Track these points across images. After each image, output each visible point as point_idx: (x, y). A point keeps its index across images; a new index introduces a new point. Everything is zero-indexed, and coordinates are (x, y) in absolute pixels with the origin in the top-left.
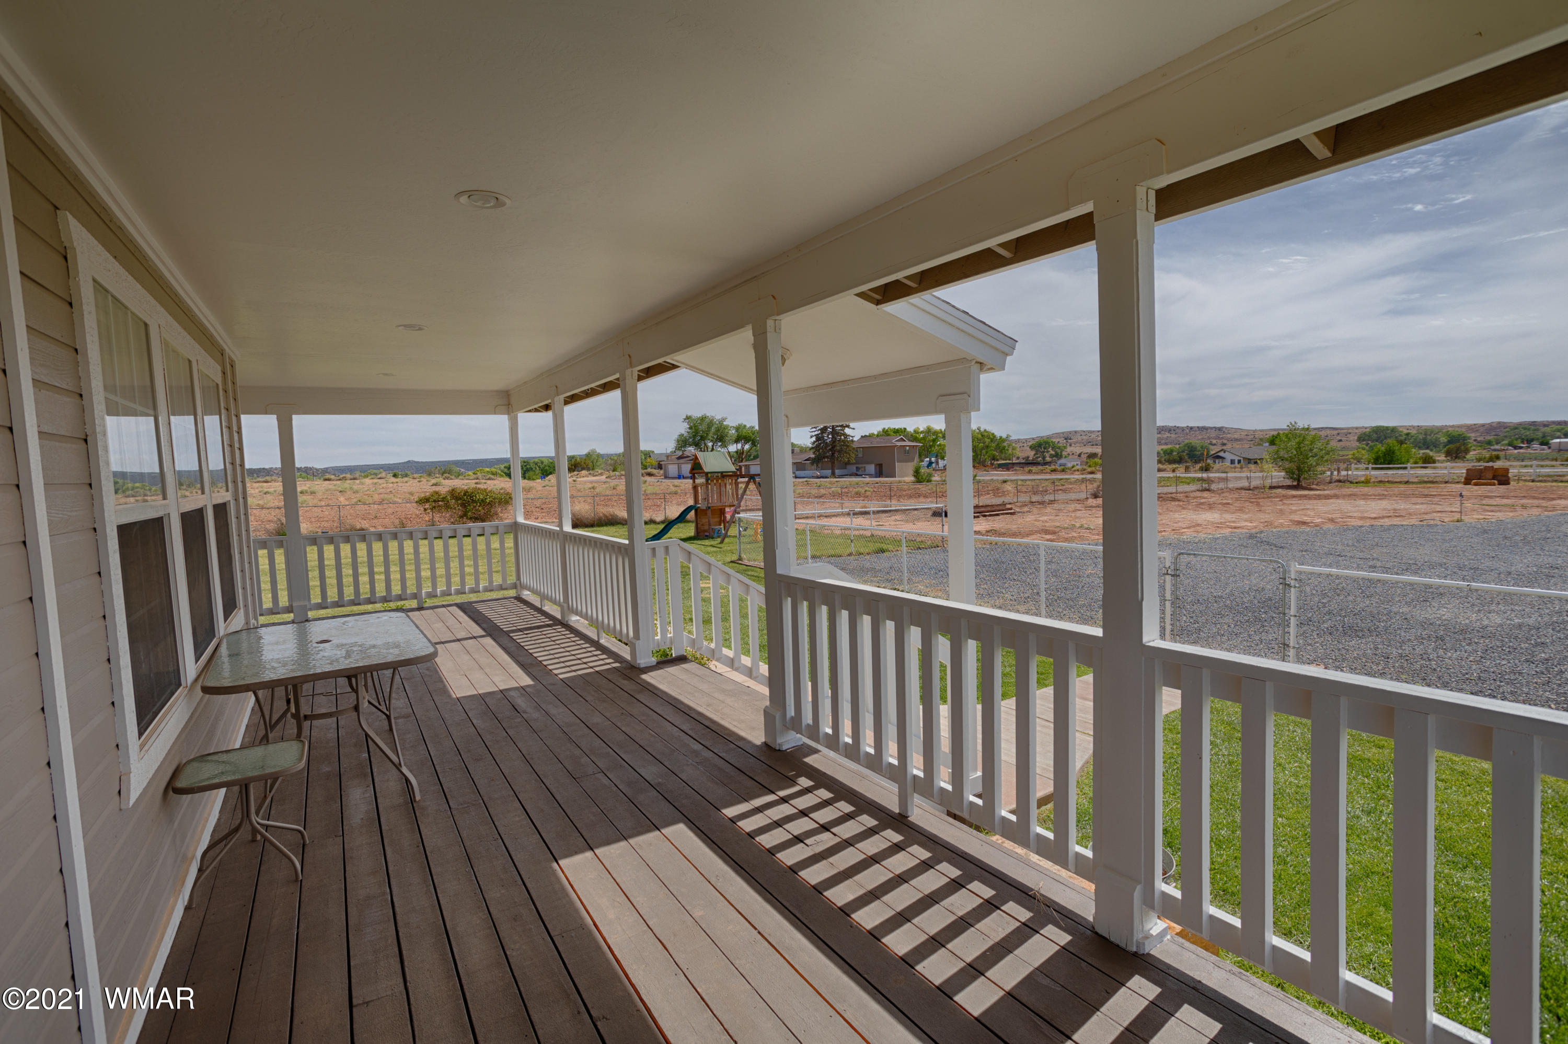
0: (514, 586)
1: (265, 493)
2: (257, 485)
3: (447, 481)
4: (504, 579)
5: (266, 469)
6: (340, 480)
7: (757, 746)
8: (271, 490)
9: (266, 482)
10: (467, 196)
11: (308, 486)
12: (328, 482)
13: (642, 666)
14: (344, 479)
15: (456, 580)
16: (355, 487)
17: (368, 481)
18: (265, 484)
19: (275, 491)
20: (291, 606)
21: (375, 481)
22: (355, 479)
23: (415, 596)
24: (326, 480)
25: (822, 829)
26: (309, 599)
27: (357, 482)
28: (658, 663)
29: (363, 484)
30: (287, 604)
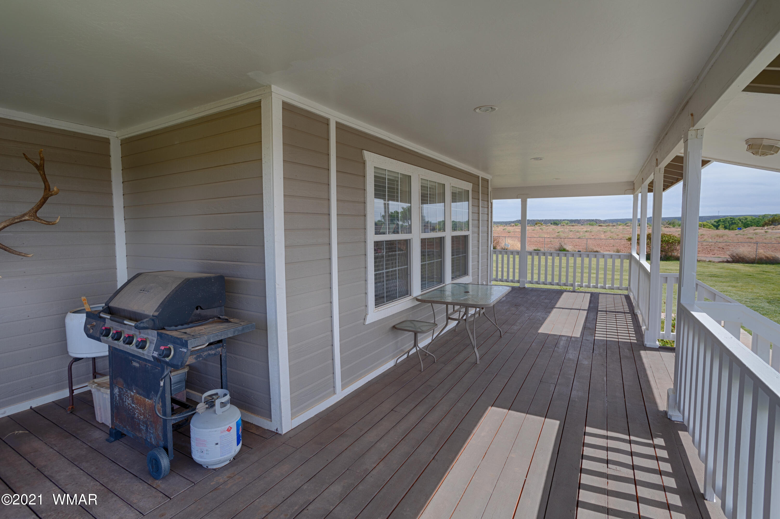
0: (627, 289)
1: (570, 231)
2: (569, 227)
3: (666, 229)
4: (621, 284)
5: (578, 220)
6: (606, 226)
7: (658, 410)
8: (573, 230)
9: (573, 226)
10: (479, 109)
11: (590, 228)
12: (600, 227)
13: (647, 346)
14: (609, 226)
15: (601, 281)
16: (612, 230)
17: (620, 227)
18: (572, 227)
19: (575, 230)
20: (519, 280)
21: (624, 227)
22: (614, 226)
23: (572, 285)
24: (600, 226)
25: (632, 468)
26: (526, 279)
27: (615, 227)
28: (660, 347)
29: (617, 228)
30: (518, 279)
